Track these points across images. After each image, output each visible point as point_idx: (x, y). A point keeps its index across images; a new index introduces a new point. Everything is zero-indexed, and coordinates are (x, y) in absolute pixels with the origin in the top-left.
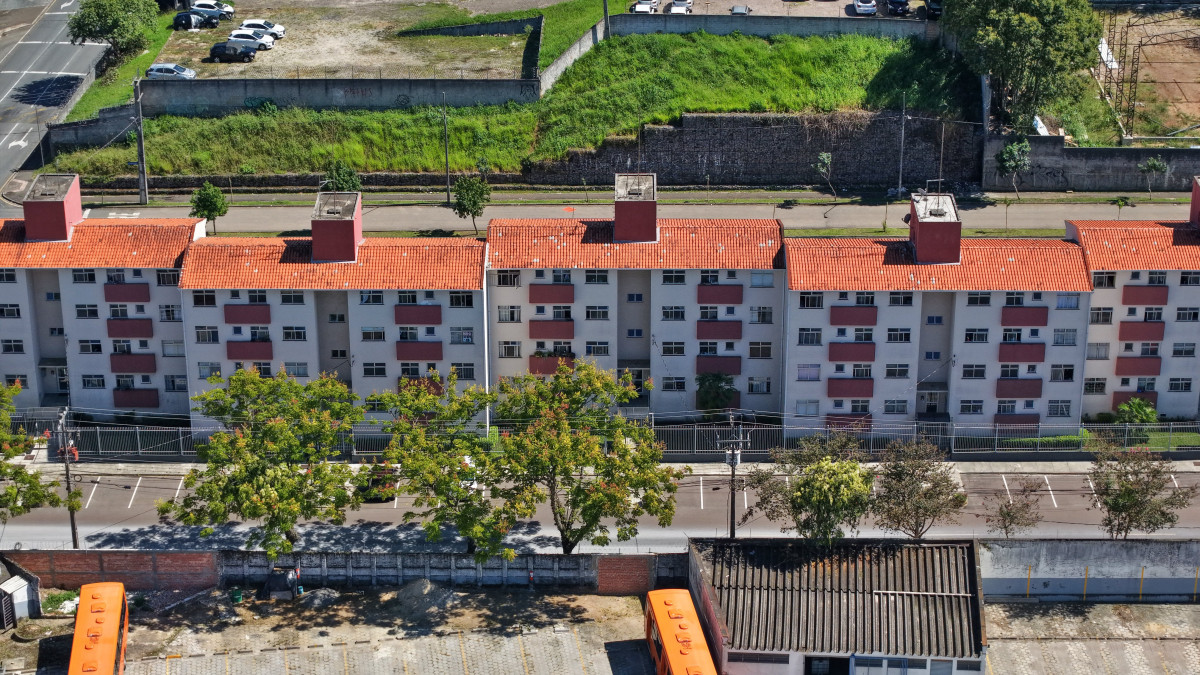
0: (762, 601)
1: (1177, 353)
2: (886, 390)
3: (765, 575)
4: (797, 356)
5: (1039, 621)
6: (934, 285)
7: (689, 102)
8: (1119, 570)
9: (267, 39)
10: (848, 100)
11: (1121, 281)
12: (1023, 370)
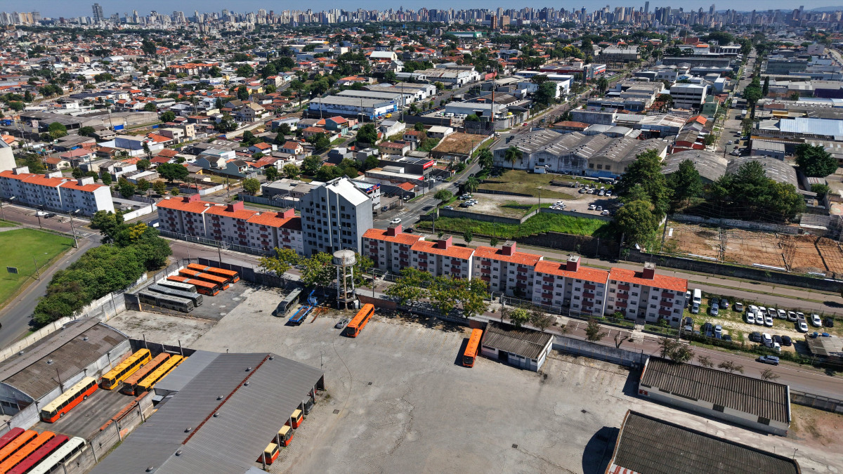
0: (496, 336)
1: (632, 303)
2: (555, 298)
3: (501, 331)
4: (536, 286)
5: (564, 356)
6: (568, 276)
7: (551, 229)
8: (588, 349)
9: (473, 204)
10: (588, 233)
11: (618, 283)
12: (589, 299)
